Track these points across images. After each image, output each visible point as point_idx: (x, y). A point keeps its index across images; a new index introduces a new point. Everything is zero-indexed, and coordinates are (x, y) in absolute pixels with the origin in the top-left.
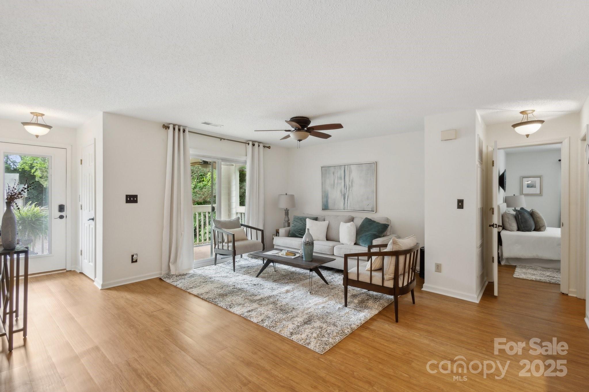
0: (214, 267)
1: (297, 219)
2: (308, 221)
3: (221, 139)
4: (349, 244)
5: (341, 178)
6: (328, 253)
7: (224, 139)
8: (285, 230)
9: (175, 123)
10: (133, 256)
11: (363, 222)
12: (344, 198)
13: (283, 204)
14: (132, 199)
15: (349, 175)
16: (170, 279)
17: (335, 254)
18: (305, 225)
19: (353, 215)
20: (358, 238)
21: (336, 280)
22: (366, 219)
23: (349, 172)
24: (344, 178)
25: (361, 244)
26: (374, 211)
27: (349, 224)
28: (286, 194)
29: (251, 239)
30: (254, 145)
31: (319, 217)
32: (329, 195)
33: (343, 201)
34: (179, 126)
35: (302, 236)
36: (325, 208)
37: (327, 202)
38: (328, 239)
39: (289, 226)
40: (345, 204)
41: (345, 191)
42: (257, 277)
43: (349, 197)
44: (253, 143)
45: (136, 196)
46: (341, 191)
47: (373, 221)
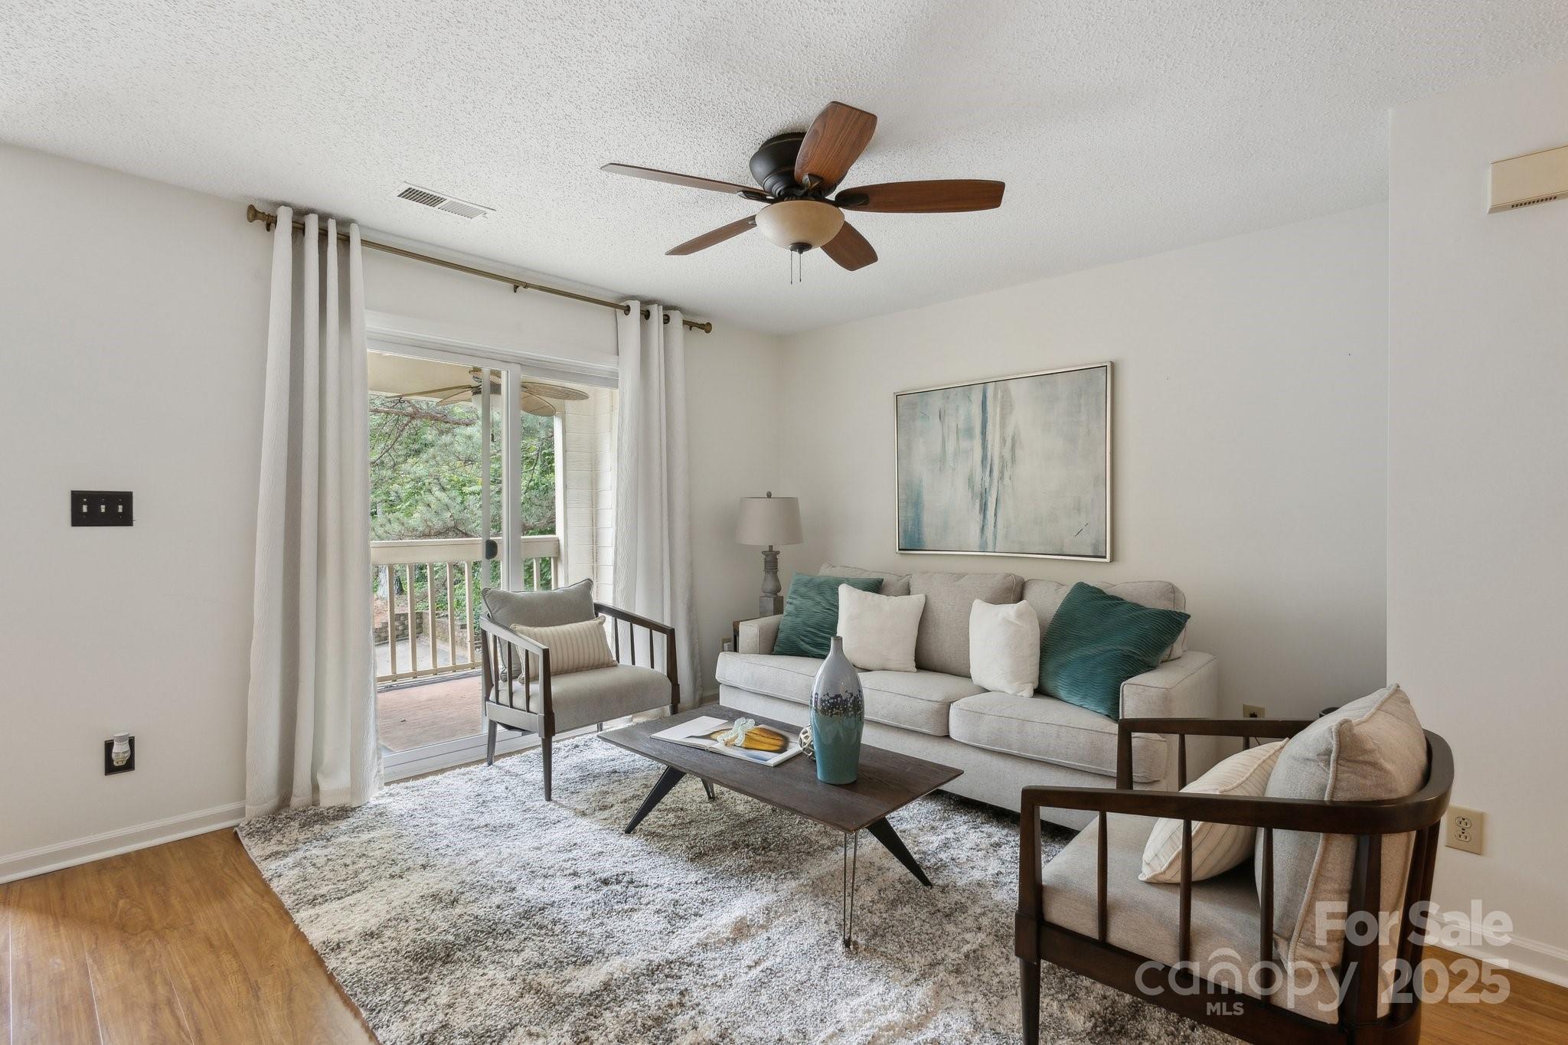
0: (482, 771)
1: (805, 585)
2: (846, 595)
3: (516, 285)
4: (1010, 692)
5: (969, 432)
6: (924, 730)
7: (526, 286)
8: (761, 629)
9: (304, 202)
10: (109, 746)
11: (1068, 601)
12: (984, 509)
13: (757, 533)
14: (103, 510)
15: (1003, 418)
16: (269, 840)
17: (952, 735)
18: (833, 608)
19: (1022, 570)
20: (1051, 667)
21: (963, 856)
22: (1081, 587)
23: (1002, 409)
24: (984, 433)
25: (1062, 694)
26: (1105, 557)
27: (1010, 610)
28: (769, 495)
29: (634, 663)
30: (646, 315)
31: (886, 578)
32: (927, 498)
33: (977, 516)
34: (324, 218)
35: (823, 649)
36: (911, 543)
37: (917, 521)
38: (923, 664)
39: (778, 609)
40: (985, 529)
41: (987, 479)
42: (630, 830)
43: (1001, 505)
44: (644, 309)
45: (126, 498)
46: (970, 481)
47: (1113, 598)
